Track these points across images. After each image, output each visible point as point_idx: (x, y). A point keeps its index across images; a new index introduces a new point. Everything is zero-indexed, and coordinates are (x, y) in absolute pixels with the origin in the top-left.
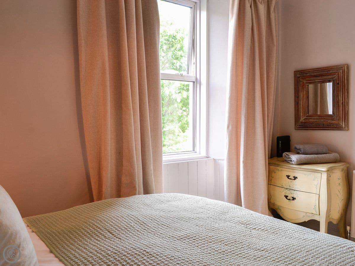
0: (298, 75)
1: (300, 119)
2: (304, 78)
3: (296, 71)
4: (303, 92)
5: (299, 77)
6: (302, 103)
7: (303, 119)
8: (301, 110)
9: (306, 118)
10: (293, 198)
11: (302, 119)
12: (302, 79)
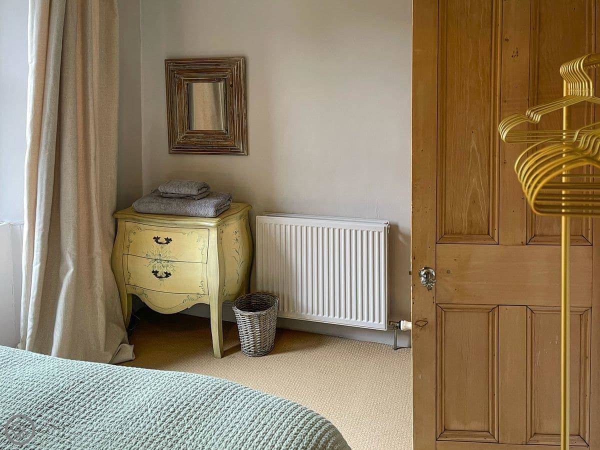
0: (171, 67)
1: (177, 137)
2: (180, 72)
3: (168, 60)
4: (179, 95)
5: (173, 71)
6: (179, 112)
7: (182, 137)
8: (178, 124)
9: (185, 136)
10: (166, 273)
11: (180, 138)
12: (177, 74)
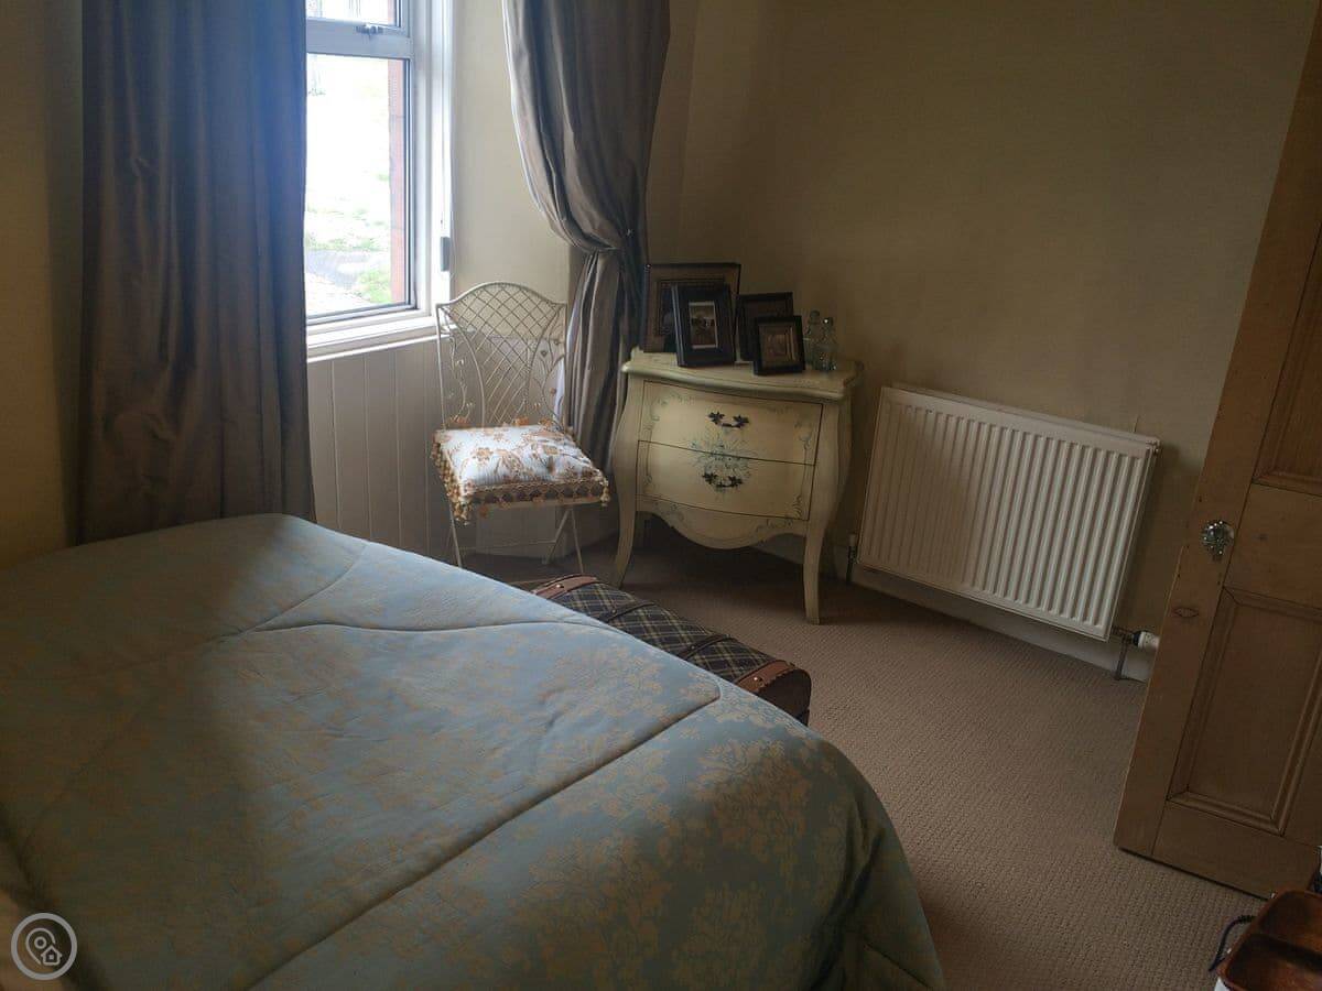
10: (733, 479)
